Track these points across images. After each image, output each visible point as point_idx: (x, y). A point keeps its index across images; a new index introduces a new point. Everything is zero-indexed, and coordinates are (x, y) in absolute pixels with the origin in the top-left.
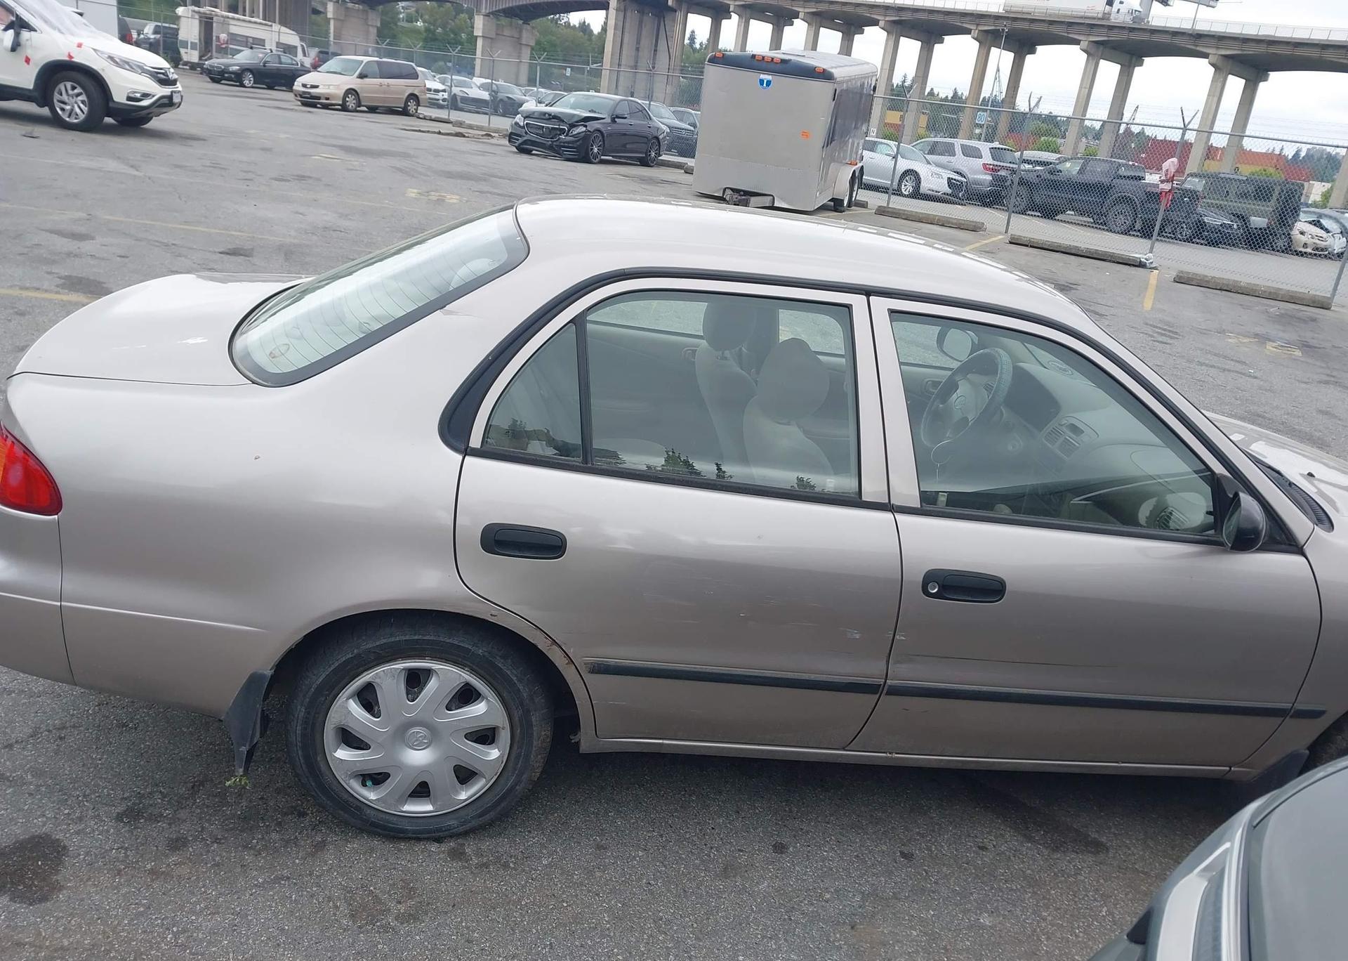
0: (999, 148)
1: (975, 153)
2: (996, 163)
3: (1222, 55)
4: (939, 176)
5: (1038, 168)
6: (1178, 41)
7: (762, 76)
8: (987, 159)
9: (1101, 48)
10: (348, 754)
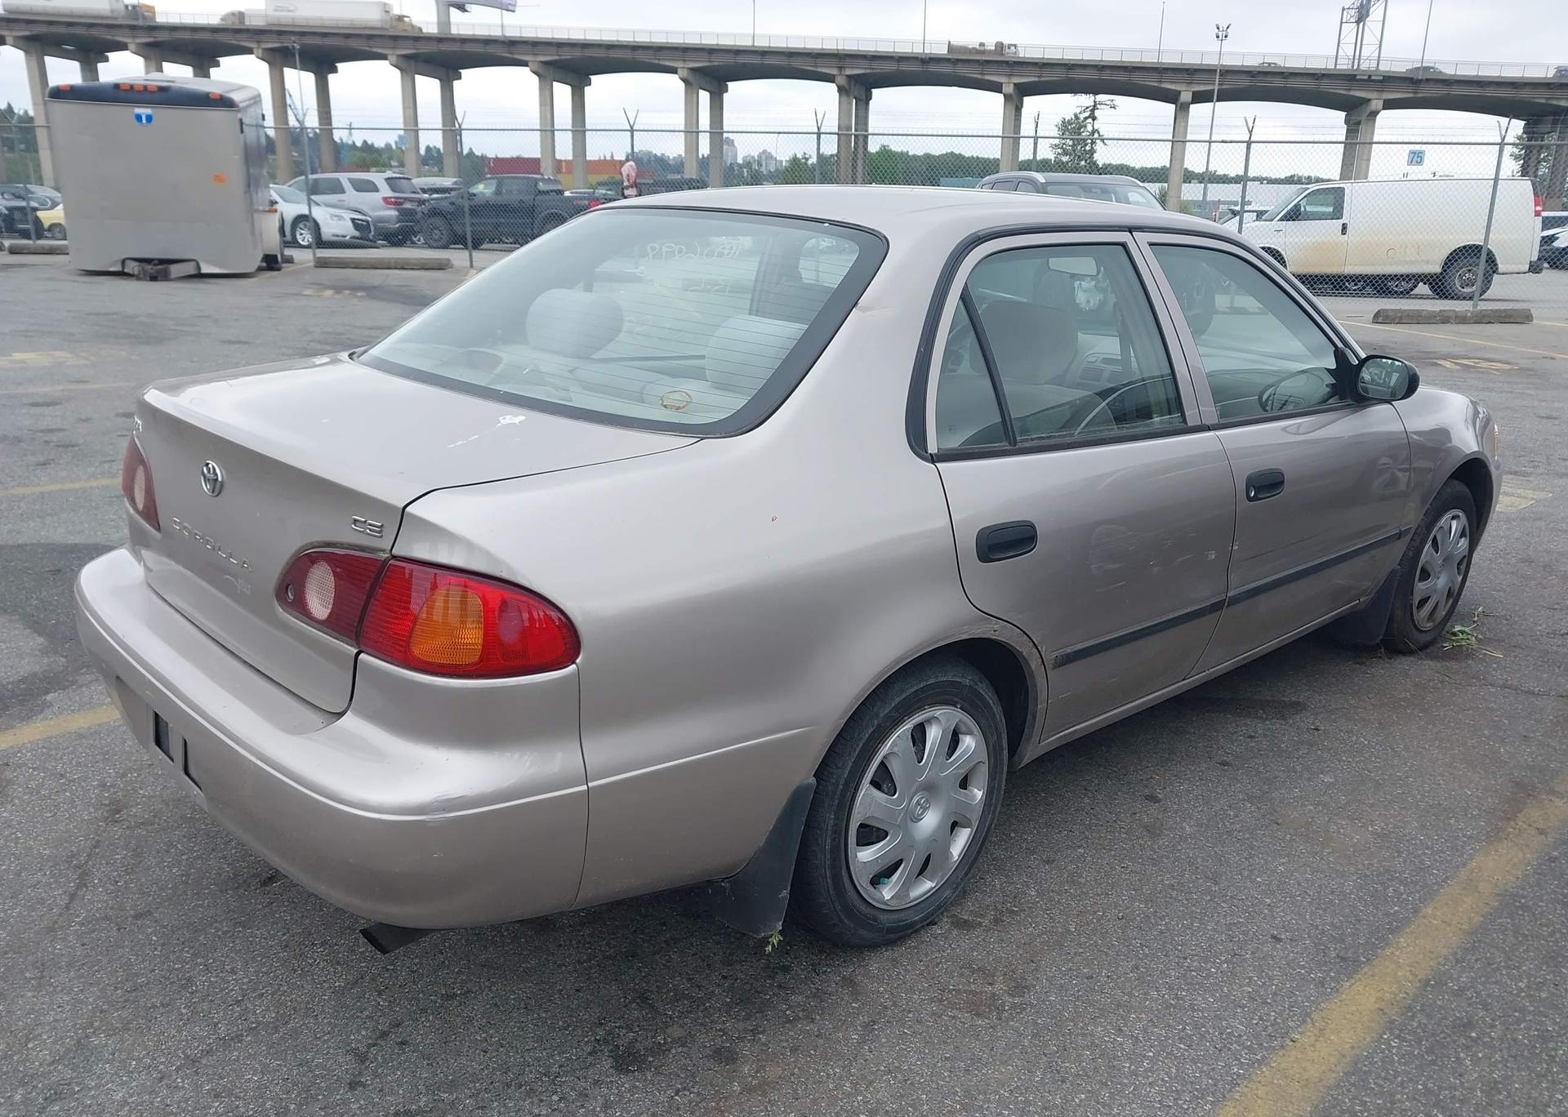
0: (392, 178)
1: (371, 187)
2: (397, 195)
3: (542, 62)
4: (340, 218)
6: (491, 50)
7: (138, 111)
8: (386, 191)
9: (413, 63)
10: (866, 855)
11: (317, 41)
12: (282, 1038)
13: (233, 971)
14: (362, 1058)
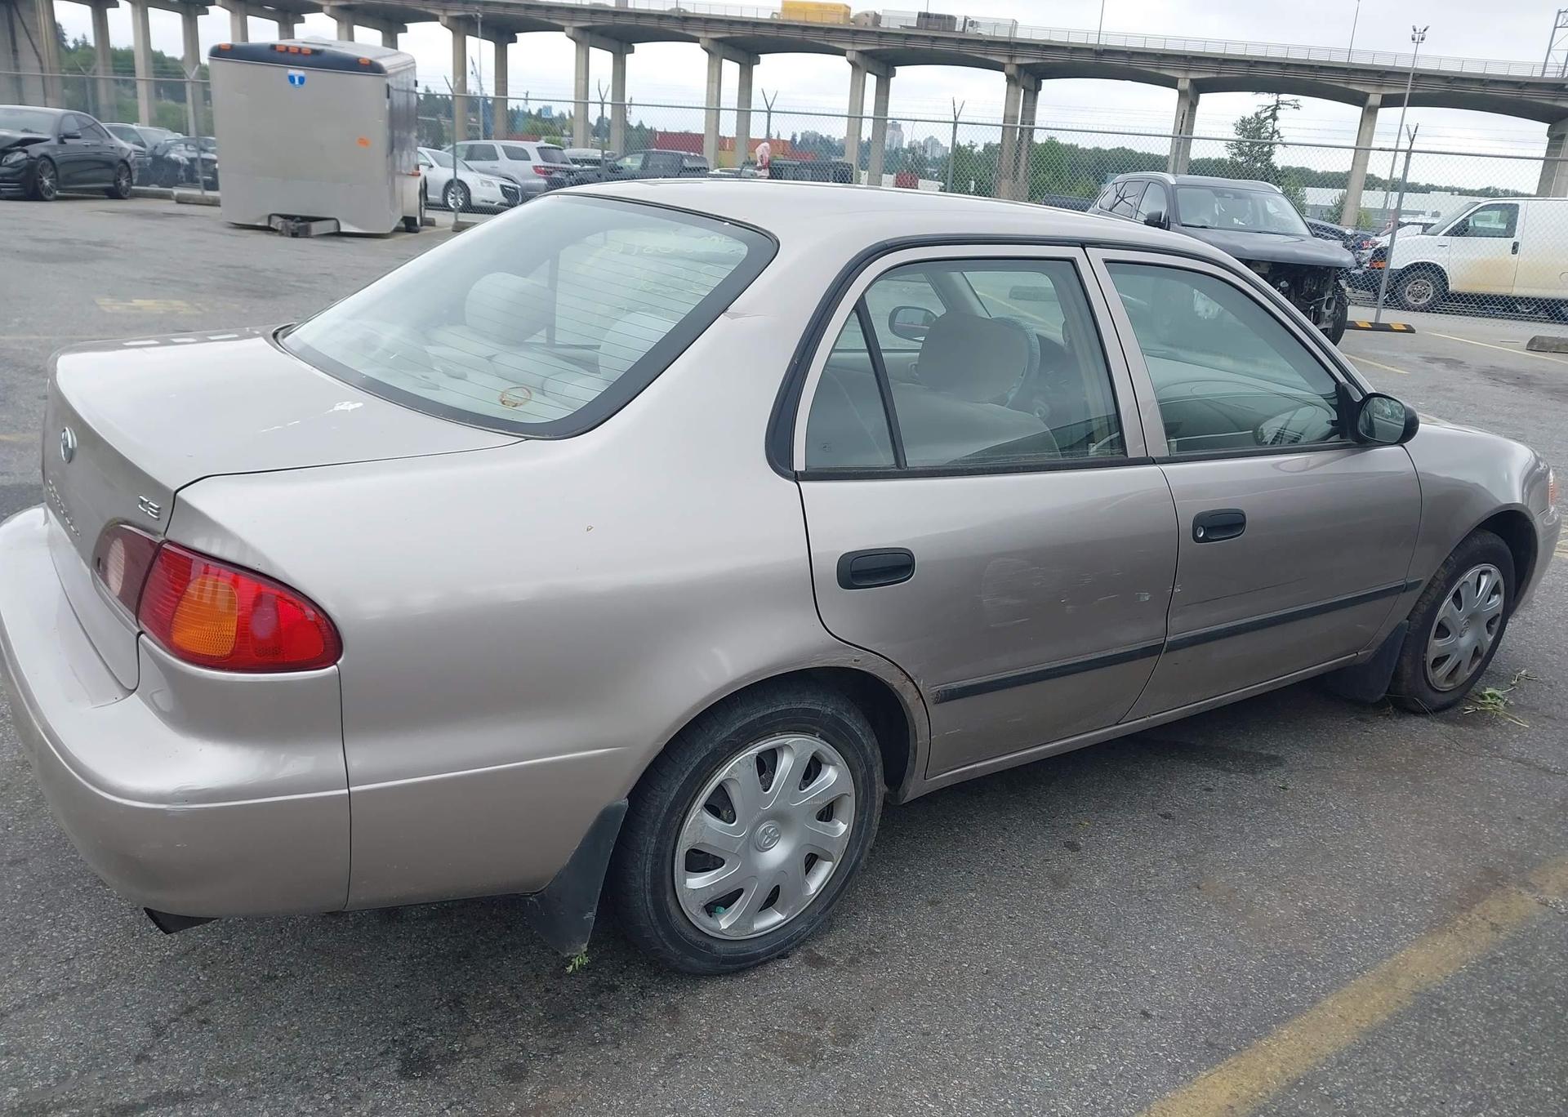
0: (545, 148)
1: (524, 156)
2: (549, 164)
3: (712, 39)
4: (490, 184)
5: (586, 167)
6: (665, 25)
7: (292, 72)
8: (537, 160)
9: (588, 34)
10: (697, 882)
11: (500, 11)
12: (93, 1003)
13: (76, 929)
14: (159, 1032)
